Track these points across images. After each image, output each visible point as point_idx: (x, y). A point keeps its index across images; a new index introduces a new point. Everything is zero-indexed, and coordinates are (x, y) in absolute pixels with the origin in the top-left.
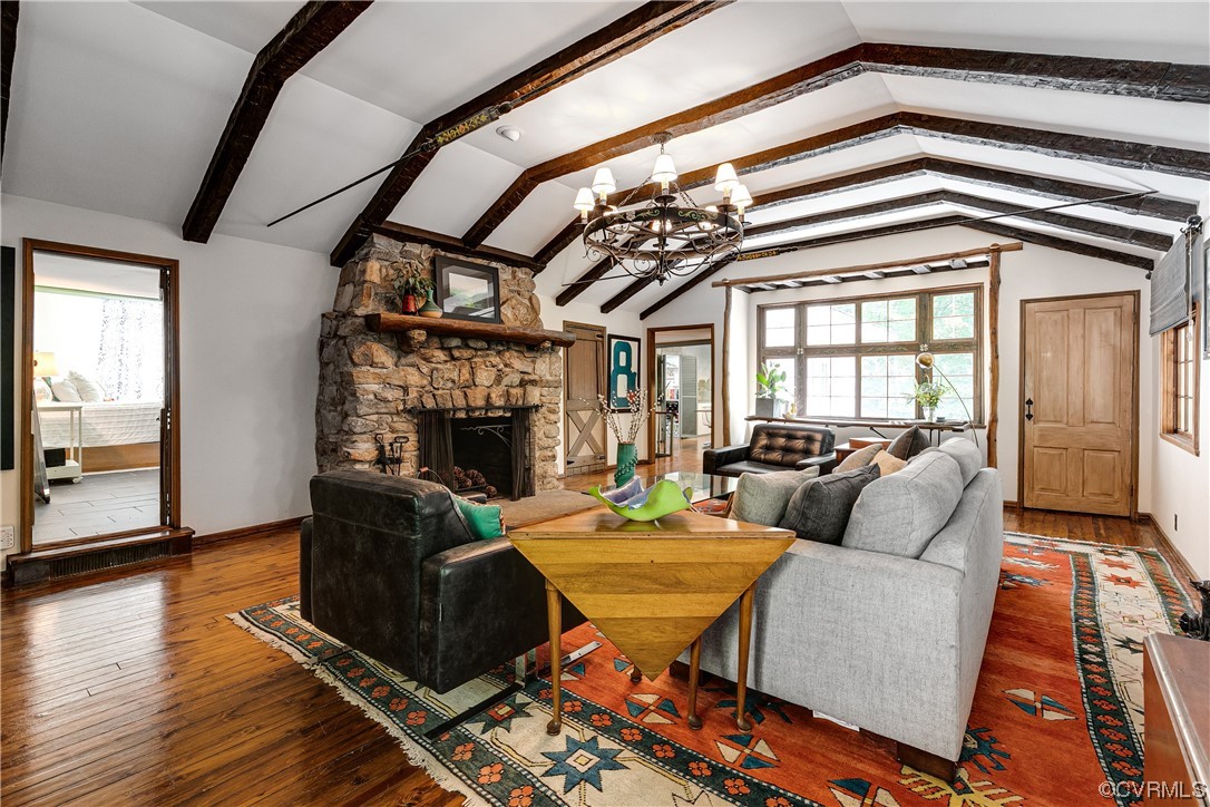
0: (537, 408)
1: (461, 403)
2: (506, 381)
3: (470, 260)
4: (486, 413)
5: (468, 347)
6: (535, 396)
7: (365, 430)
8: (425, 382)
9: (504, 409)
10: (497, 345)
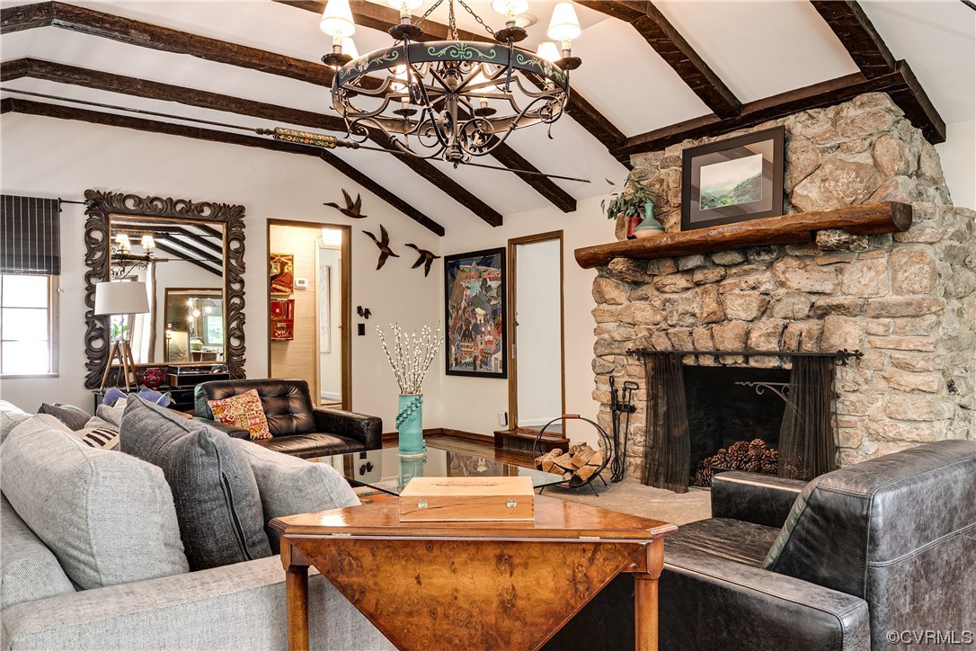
0: (843, 356)
2: (780, 310)
5: (715, 264)
6: (846, 334)
7: (602, 370)
8: (658, 318)
9: (780, 355)
10: (759, 254)
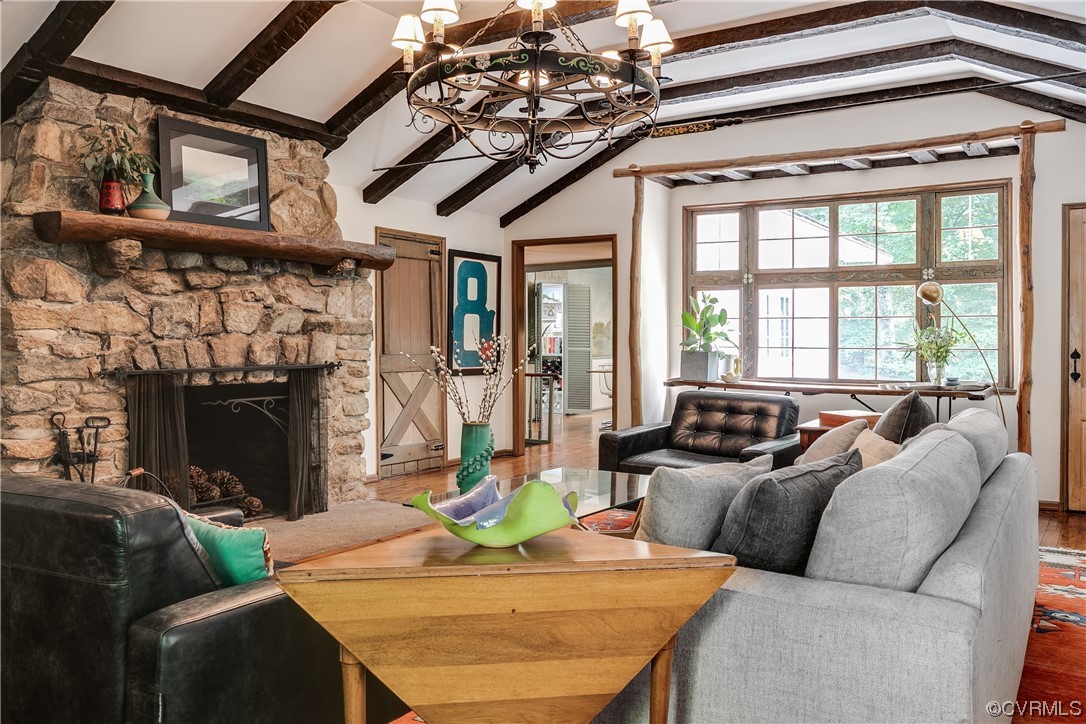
0: (330, 368)
1: (201, 359)
2: (279, 324)
3: (218, 125)
4: (245, 376)
5: (214, 268)
6: (327, 348)
7: (33, 406)
8: (140, 326)
9: (276, 370)
10: (263, 266)
